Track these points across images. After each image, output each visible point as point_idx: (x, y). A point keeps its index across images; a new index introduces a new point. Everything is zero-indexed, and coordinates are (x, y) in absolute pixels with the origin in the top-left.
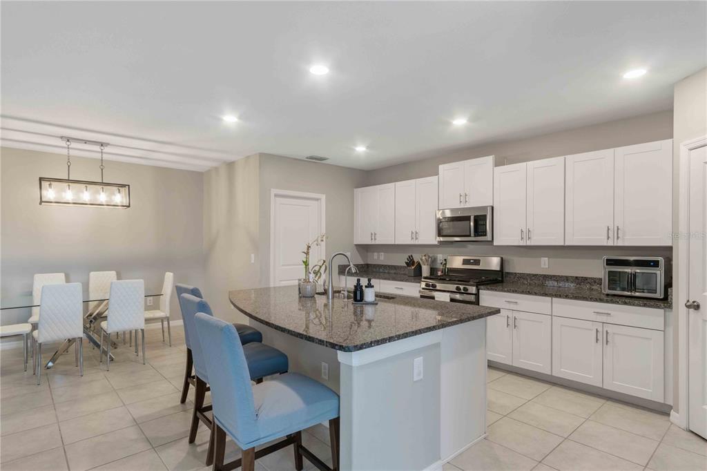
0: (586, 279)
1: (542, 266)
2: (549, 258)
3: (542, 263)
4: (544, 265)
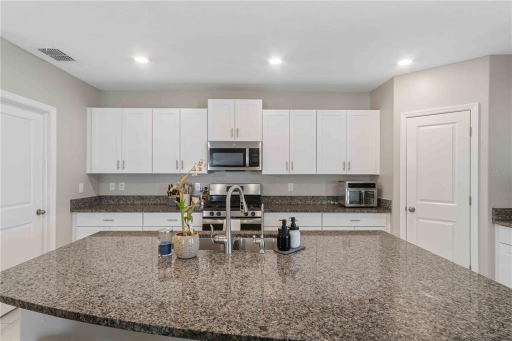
0: (319, 197)
1: (289, 190)
2: (294, 183)
3: (289, 187)
4: (290, 189)
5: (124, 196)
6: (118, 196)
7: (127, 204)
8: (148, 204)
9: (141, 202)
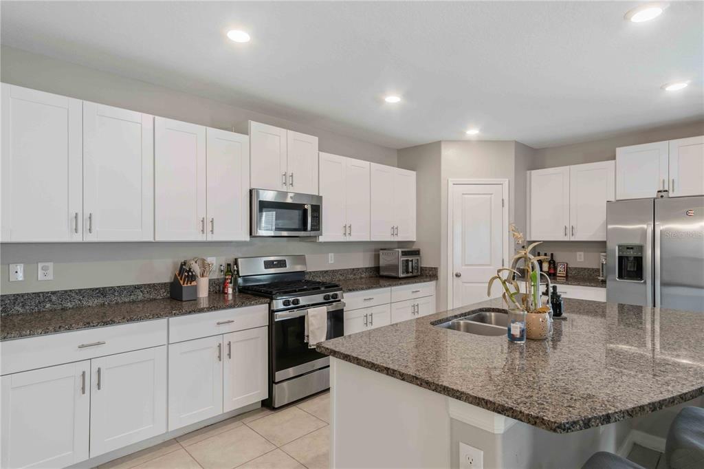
2: (334, 254)
4: (331, 262)
5: (54, 293)
6: (37, 294)
7: (64, 309)
8: (117, 303)
9: (100, 301)
